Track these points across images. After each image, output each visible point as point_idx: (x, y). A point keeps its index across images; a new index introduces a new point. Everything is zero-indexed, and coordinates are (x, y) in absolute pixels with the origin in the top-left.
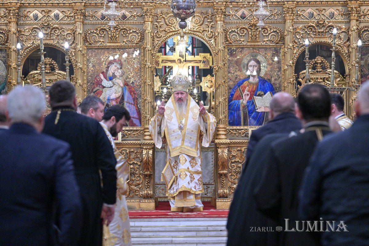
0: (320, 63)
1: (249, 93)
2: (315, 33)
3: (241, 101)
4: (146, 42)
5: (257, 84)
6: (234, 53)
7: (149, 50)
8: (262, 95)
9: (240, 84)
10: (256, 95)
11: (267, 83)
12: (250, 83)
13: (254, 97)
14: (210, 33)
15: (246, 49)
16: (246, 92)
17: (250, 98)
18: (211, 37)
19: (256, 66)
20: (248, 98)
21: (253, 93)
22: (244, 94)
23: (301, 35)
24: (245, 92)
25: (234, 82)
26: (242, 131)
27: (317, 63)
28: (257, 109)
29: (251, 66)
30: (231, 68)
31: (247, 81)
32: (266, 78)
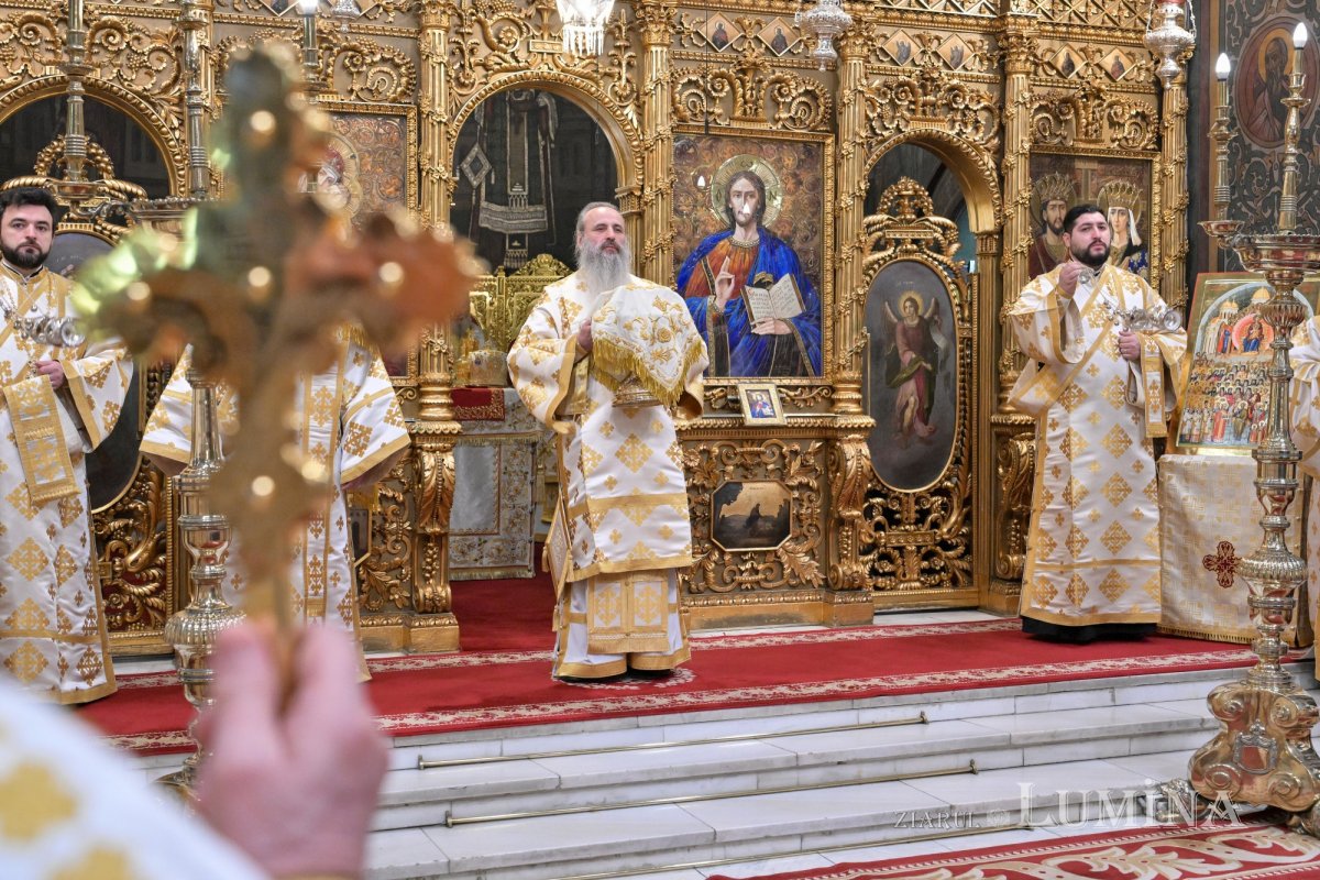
0: (911, 198)
1: (731, 276)
2: (913, 107)
3: (710, 299)
4: (430, 94)
5: (755, 250)
6: (691, 151)
7: (440, 122)
8: (769, 283)
9: (705, 249)
10: (751, 285)
11: (781, 248)
12: (736, 246)
13: (747, 288)
14: (623, 82)
15: (725, 140)
16: (724, 274)
17: (735, 293)
18: (627, 98)
19: (752, 196)
20: (728, 291)
21: (744, 279)
22: (719, 278)
23: (879, 110)
24: (722, 272)
25: (689, 241)
26: (715, 392)
27: (902, 196)
28: (755, 326)
29: (739, 194)
30: (681, 198)
31: (726, 240)
32: (779, 233)
